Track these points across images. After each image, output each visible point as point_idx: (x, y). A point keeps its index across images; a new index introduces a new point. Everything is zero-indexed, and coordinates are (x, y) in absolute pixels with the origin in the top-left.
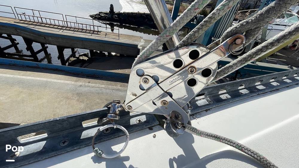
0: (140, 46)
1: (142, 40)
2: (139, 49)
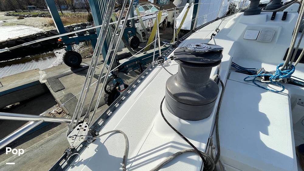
2: (44, 84)
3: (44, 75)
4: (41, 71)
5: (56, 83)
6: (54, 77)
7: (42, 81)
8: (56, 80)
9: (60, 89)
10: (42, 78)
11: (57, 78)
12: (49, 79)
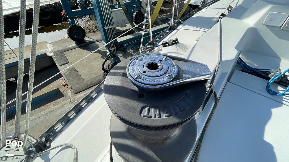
0: (50, 53)
1: (48, 45)
2: (51, 57)
3: (51, 48)
4: (48, 44)
5: (61, 57)
6: (59, 51)
7: (49, 54)
8: (61, 53)
9: (64, 63)
10: (49, 51)
11: (63, 52)
12: (55, 53)
